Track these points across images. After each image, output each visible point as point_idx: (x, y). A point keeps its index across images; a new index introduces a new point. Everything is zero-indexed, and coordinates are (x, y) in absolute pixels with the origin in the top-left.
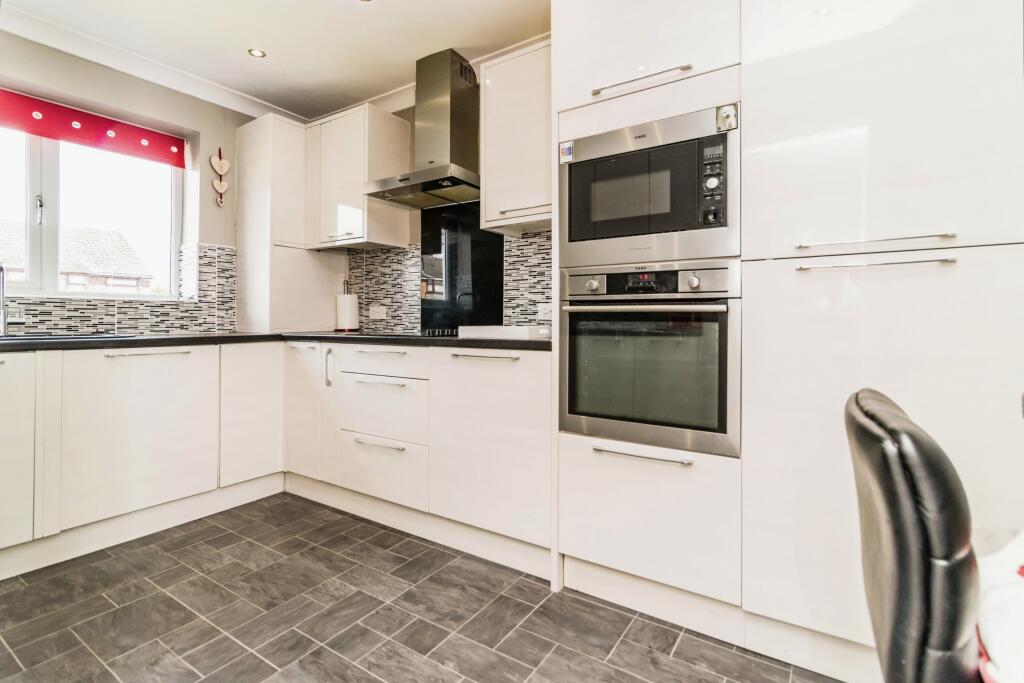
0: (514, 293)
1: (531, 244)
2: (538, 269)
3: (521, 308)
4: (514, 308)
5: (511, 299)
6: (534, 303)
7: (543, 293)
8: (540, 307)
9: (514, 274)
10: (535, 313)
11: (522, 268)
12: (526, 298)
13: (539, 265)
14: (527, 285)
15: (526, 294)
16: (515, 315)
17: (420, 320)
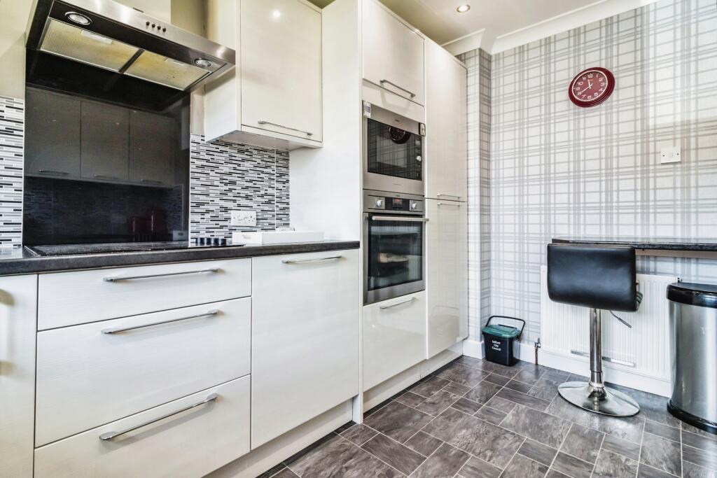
0: (203, 198)
1: (222, 152)
2: (229, 178)
3: (211, 214)
4: (203, 214)
5: (199, 205)
6: (226, 210)
7: (235, 201)
8: (233, 214)
9: (203, 178)
10: (226, 219)
11: (212, 173)
12: (217, 205)
13: (230, 174)
14: (219, 192)
15: (217, 201)
16: (205, 220)
17: (21, 228)
